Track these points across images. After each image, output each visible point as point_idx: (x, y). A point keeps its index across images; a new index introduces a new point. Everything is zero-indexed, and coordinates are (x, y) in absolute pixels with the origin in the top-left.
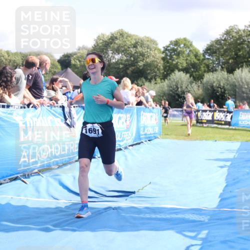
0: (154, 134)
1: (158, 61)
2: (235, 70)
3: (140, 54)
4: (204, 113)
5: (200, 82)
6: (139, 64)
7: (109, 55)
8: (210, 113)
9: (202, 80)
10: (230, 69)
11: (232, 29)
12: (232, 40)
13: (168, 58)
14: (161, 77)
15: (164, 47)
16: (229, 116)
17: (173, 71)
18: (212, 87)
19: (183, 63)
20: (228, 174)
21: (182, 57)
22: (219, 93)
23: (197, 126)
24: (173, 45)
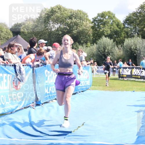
0: (86, 86)
3: (74, 24)
4: (124, 69)
6: (74, 31)
7: (50, 25)
8: (129, 69)
10: (144, 35)
14: (91, 42)
15: (93, 19)
16: (144, 71)
17: (100, 37)
18: (131, 49)
19: (108, 31)
21: (107, 26)
22: (136, 54)
23: (119, 80)
24: (100, 17)
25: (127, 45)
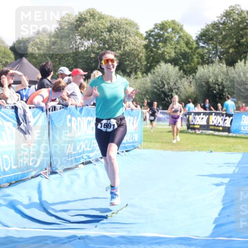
1: (140, 50)
2: (236, 62)
3: (116, 40)
4: (197, 116)
5: (191, 76)
7: (76, 42)
8: (204, 116)
9: (194, 74)
10: (230, 60)
11: (233, 10)
12: (233, 24)
13: (152, 45)
14: (143, 71)
15: (147, 32)
16: (229, 120)
17: (158, 62)
18: (207, 83)
19: (170, 52)
20: (226, 195)
21: (170, 45)
22: (216, 91)
23: (188, 133)
24: (158, 30)
25: (201, 77)
